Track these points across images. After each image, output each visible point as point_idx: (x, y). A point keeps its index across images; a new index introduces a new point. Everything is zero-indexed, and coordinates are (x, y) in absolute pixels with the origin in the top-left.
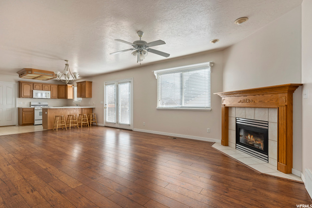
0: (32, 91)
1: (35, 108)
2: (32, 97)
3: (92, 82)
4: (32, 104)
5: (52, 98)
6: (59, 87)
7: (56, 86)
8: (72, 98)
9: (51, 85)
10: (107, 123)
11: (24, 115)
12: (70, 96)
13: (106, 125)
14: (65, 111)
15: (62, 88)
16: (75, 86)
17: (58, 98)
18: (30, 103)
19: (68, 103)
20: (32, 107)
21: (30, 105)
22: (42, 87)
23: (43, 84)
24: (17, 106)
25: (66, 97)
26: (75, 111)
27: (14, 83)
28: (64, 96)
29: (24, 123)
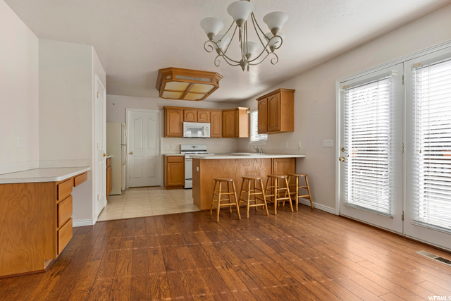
0: (183, 123)
1: (187, 156)
2: (181, 135)
3: (293, 91)
4: (182, 149)
5: (213, 136)
6: (225, 113)
7: (220, 114)
8: (247, 136)
9: (211, 110)
10: (348, 206)
11: (169, 169)
12: (243, 133)
13: (345, 213)
14: (236, 165)
15: (230, 116)
16: (254, 110)
17: (223, 137)
18: (180, 146)
19: (240, 145)
20: (183, 153)
21: (181, 151)
22: (198, 115)
23: (198, 110)
24: (162, 153)
25: (235, 134)
26: (257, 165)
27: (158, 111)
28: (232, 132)
29: (170, 184)
